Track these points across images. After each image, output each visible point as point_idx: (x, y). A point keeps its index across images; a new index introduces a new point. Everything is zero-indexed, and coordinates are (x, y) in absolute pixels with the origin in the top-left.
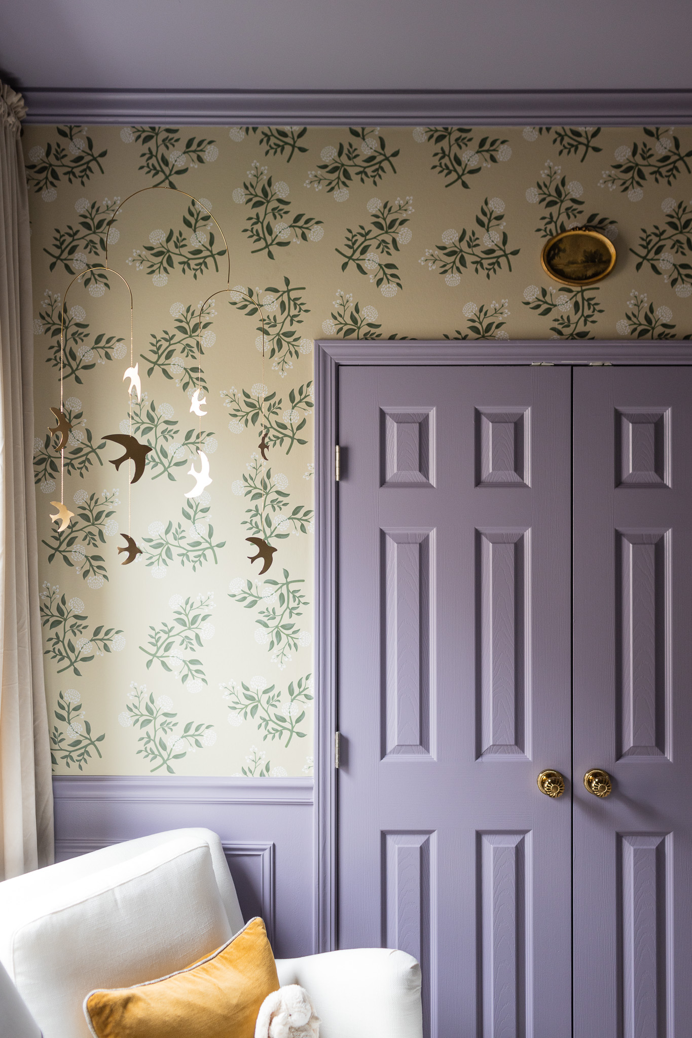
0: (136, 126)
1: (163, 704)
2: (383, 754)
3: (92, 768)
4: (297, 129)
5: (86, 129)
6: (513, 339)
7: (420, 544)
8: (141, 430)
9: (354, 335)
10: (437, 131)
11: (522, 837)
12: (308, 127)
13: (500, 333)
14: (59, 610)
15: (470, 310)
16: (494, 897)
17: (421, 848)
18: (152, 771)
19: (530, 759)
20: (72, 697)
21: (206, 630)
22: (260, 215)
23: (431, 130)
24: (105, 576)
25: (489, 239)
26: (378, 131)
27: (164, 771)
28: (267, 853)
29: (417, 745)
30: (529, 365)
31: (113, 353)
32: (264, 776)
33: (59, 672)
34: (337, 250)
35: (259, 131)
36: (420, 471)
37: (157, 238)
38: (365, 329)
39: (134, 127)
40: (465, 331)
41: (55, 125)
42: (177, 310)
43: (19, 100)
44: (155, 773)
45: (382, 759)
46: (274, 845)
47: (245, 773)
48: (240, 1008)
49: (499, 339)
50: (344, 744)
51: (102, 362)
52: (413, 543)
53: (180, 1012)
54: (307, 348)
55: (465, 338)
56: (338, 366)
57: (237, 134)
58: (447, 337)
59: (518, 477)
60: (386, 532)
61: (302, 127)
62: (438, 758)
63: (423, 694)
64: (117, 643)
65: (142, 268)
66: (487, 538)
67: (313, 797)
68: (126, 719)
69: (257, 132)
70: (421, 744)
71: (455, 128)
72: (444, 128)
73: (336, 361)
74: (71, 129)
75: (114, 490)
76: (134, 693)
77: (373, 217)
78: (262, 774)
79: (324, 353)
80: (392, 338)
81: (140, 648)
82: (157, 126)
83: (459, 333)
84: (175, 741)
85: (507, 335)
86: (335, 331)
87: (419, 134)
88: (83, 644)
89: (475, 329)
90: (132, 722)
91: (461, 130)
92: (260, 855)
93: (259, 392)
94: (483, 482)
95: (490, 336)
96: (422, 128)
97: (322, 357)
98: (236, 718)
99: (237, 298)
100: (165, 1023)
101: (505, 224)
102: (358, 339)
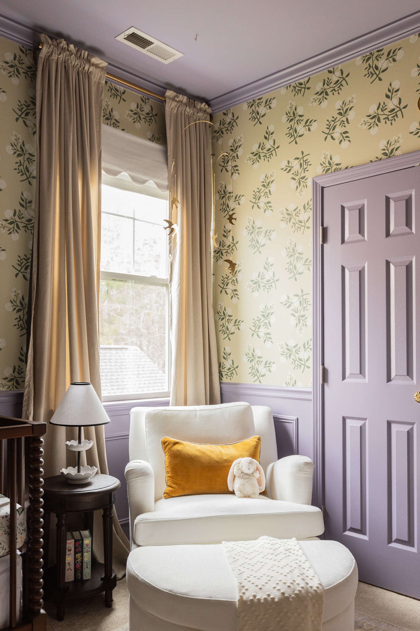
0: (248, 101)
1: (258, 353)
2: (344, 378)
3: (234, 380)
4: (306, 79)
5: (232, 109)
6: (403, 155)
7: (360, 271)
8: (250, 234)
9: (330, 171)
10: (367, 56)
11: (412, 426)
12: (311, 76)
13: (397, 153)
14: (224, 313)
15: (383, 144)
16: (396, 457)
17: (361, 427)
18: (254, 382)
19: (416, 384)
20: (228, 350)
21: (272, 319)
22: (292, 125)
23: (364, 57)
24: (238, 298)
25: (391, 104)
26: (340, 67)
27: (258, 382)
28: (294, 422)
29: (358, 374)
30: (414, 167)
31: (241, 202)
32: (294, 386)
33: (224, 339)
34: (323, 132)
35: (291, 86)
36: (360, 233)
37: (255, 148)
38: (335, 167)
39: (247, 102)
40: (380, 156)
41: (222, 112)
42: (262, 178)
43: (205, 106)
44: (255, 383)
45: (343, 380)
46: (298, 419)
47: (287, 384)
48: (226, 461)
49: (397, 156)
50: (325, 372)
51: (237, 207)
52: (356, 271)
53: (197, 453)
54: (310, 183)
55: (380, 159)
56: (323, 188)
57: (283, 91)
58: (371, 161)
59: (409, 229)
60: (345, 266)
61: (308, 78)
62: (368, 382)
63: (362, 348)
64: (242, 326)
65: (250, 162)
66: (393, 264)
67: (311, 397)
68: (245, 359)
69: (291, 87)
70: (361, 373)
71: (375, 51)
72: (370, 53)
73: (322, 186)
74: (227, 111)
75: (241, 260)
76: (248, 348)
77: (338, 110)
78: (293, 385)
79: (316, 183)
80: (346, 168)
81: (250, 328)
82: (255, 99)
83: (377, 158)
84: (262, 370)
85: (401, 153)
86: (322, 171)
87: (359, 60)
88: (231, 327)
89: (385, 154)
90: (247, 360)
91: (378, 51)
92: (292, 423)
93: (291, 208)
94: (391, 235)
95: (393, 155)
96: (359, 58)
97: (315, 184)
98: (283, 359)
99: (283, 166)
100: (188, 454)
101: (400, 93)
102: (331, 172)
